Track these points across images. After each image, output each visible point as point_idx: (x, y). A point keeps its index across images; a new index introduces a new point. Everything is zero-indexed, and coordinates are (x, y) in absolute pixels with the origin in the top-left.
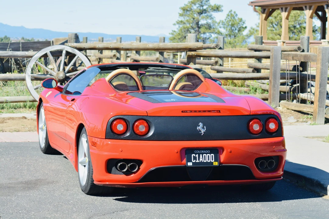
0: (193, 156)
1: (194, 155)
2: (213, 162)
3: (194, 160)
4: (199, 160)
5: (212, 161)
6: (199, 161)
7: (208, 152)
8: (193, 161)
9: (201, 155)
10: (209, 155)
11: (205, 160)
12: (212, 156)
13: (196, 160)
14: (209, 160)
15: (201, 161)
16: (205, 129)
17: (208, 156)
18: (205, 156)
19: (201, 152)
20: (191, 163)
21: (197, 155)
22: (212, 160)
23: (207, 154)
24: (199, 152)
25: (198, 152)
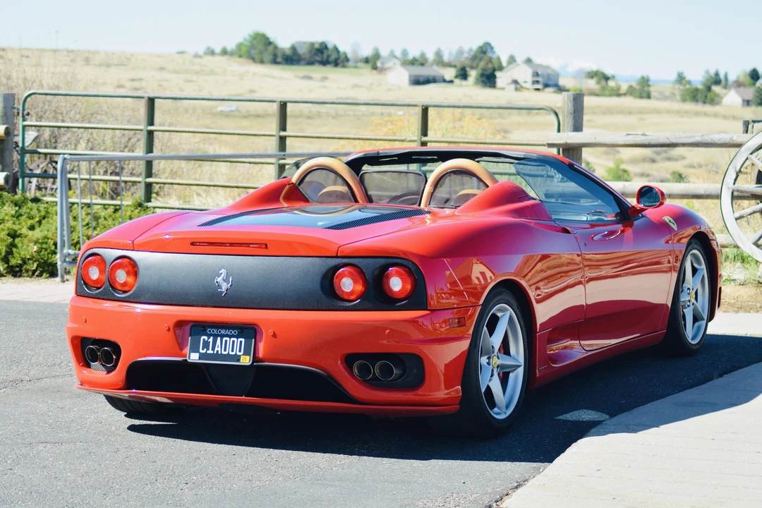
0: (204, 339)
1: (206, 338)
2: (240, 356)
3: (203, 349)
4: (213, 349)
5: (238, 353)
6: (212, 352)
7: (233, 332)
8: (201, 351)
9: (219, 338)
10: (235, 339)
11: (225, 350)
12: (241, 342)
13: (208, 349)
14: (232, 351)
15: (218, 351)
16: (230, 284)
17: (234, 341)
18: (226, 341)
19: (220, 332)
20: (197, 355)
21: (212, 338)
22: (240, 351)
23: (230, 337)
24: (215, 331)
25: (213, 331)
